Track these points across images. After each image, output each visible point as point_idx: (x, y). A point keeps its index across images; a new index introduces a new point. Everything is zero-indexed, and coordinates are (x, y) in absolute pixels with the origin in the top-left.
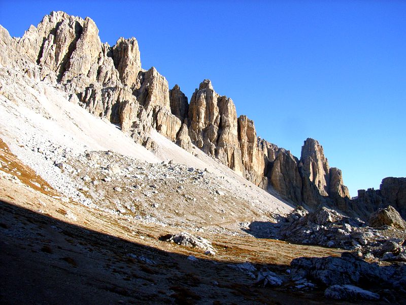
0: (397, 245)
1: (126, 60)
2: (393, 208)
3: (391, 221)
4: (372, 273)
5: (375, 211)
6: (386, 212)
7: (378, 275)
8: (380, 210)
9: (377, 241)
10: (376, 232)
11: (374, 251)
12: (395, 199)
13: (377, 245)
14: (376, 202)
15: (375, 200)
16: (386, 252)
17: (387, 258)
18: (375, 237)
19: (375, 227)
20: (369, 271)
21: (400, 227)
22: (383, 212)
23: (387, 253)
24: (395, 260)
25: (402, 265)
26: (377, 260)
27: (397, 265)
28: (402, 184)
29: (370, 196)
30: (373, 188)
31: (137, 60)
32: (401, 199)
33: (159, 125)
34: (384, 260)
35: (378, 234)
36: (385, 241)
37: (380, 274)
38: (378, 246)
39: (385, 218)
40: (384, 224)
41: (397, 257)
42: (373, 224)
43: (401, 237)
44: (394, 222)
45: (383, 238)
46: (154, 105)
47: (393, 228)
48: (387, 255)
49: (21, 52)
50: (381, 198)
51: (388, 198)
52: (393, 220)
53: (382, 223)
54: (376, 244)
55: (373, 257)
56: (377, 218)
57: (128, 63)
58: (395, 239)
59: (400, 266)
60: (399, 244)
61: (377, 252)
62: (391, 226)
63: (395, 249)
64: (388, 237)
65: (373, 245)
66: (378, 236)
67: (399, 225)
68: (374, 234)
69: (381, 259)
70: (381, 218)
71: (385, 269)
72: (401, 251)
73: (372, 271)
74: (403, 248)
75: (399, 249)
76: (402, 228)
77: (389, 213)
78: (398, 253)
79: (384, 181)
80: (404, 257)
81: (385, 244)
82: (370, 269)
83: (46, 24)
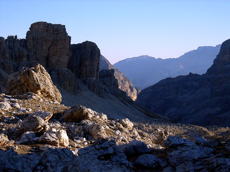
0: (42, 122)
2: (44, 68)
3: (38, 87)
4: (12, 167)
5: (15, 71)
6: (32, 74)
7: (20, 169)
8: (24, 69)
9: (15, 115)
10: (15, 102)
11: (8, 130)
12: (45, 55)
13: (15, 121)
14: (18, 58)
15: (18, 54)
16: (26, 131)
17: (26, 140)
18: (13, 110)
19: (14, 94)
20: (8, 165)
21: (49, 96)
22: (29, 73)
23: (28, 133)
24: (37, 142)
25: (45, 149)
26: (12, 143)
27: (38, 151)
28: (57, 34)
29: (10, 48)
30: (16, 36)
32: (54, 55)
34: (21, 144)
35: (18, 106)
36: (27, 115)
37: (23, 168)
38: (16, 123)
39: (31, 81)
40: (27, 91)
41: (40, 138)
42: (12, 90)
43: (49, 109)
44: (42, 88)
45: (24, 111)
47: (39, 97)
48: (27, 136)
50: (25, 52)
51: (36, 53)
52: (41, 85)
53: (25, 90)
54: (13, 120)
55: (6, 139)
56: (19, 81)
58: (41, 113)
59: (42, 151)
60: (45, 120)
61: (13, 132)
62: (37, 93)
63: (40, 127)
64: (30, 110)
65: (9, 121)
66: (18, 108)
67: (48, 92)
68: (12, 106)
69: (18, 142)
70: (25, 82)
71: (27, 158)
72: (47, 129)
73: (12, 164)
74: (49, 125)
75: (44, 127)
76: (51, 97)
77: (36, 75)
78: (42, 133)
79: (33, 26)
80: (49, 137)
81: (26, 120)
82: (9, 161)
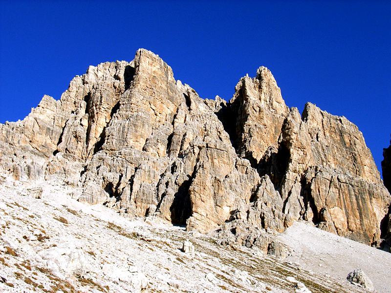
1: (245, 106)
31: (275, 103)
33: (319, 209)
46: (300, 168)
49: (16, 142)
57: (250, 110)
83: (75, 89)
